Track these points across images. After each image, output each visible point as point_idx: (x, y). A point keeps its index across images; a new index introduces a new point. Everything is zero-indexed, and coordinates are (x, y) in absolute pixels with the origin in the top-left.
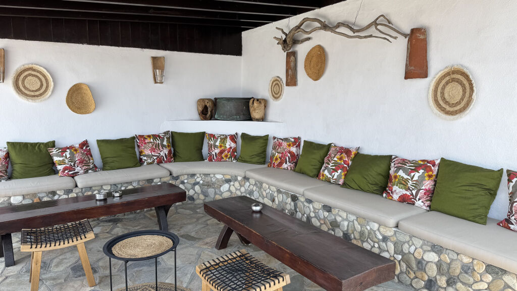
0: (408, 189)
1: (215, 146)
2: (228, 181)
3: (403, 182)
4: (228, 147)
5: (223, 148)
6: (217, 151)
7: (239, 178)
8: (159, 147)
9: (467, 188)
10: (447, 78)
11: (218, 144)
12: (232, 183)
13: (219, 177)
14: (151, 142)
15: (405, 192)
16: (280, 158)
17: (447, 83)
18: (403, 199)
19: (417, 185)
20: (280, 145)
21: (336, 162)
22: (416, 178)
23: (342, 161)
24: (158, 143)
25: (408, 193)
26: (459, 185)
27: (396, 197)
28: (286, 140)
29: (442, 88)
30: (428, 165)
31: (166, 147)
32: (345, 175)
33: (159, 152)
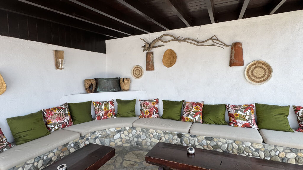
0: (247, 120)
1: (101, 110)
2: (119, 132)
3: (243, 117)
4: (110, 109)
5: (107, 110)
6: (103, 112)
7: (127, 128)
8: (63, 116)
9: (278, 116)
10: (254, 66)
11: (103, 107)
12: (122, 132)
13: (113, 130)
14: (57, 113)
15: (246, 122)
16: (149, 112)
17: (254, 68)
18: (245, 126)
19: (250, 117)
20: (147, 104)
21: (194, 111)
22: (248, 114)
23: (199, 109)
24: (62, 113)
25: (248, 122)
26: (274, 115)
27: (240, 125)
28: (150, 100)
29: (252, 71)
30: (251, 107)
31: (68, 115)
32: (202, 117)
33: (63, 120)
